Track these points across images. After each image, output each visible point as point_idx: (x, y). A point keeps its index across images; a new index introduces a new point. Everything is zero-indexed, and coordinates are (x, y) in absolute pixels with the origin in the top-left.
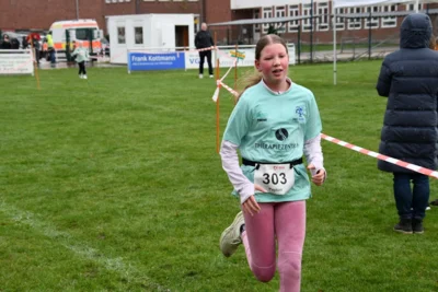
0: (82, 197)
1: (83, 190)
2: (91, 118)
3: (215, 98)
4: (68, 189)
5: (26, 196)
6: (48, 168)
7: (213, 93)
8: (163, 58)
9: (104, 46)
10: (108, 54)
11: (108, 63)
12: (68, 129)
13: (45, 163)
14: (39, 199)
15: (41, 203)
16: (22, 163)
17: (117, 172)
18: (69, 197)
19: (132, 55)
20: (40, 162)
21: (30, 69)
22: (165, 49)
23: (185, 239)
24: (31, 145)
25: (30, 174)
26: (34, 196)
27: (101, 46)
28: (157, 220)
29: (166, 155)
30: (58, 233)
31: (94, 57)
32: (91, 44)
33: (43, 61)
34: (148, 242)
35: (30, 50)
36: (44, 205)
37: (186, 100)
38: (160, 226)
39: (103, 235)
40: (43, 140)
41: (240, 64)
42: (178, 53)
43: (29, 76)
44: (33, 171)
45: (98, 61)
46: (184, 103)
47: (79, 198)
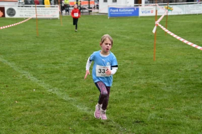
2: (88, 41)
3: (154, 31)
4: (75, 77)
5: (54, 79)
6: (65, 66)
7: (153, 29)
8: (127, 10)
9: (96, 4)
10: (98, 8)
11: (98, 13)
12: (76, 46)
13: (64, 63)
14: (61, 82)
15: (62, 84)
16: (53, 63)
18: (75, 81)
19: (110, 8)
20: (62, 63)
21: (57, 15)
22: (128, 5)
23: (135, 104)
24: (57, 54)
25: (57, 69)
26: (58, 80)
27: (94, 4)
28: (120, 95)
29: (126, 61)
30: (69, 99)
31: (90, 10)
32: (89, 3)
33: (64, 12)
34: (115, 105)
35: (58, 6)
36: (63, 84)
37: (139, 33)
38: (122, 97)
39: (92, 100)
40: (63, 52)
41: (170, 13)
42: (135, 8)
43: (57, 19)
44: (58, 67)
45: (93, 12)
46: (137, 34)
47: (81, 81)
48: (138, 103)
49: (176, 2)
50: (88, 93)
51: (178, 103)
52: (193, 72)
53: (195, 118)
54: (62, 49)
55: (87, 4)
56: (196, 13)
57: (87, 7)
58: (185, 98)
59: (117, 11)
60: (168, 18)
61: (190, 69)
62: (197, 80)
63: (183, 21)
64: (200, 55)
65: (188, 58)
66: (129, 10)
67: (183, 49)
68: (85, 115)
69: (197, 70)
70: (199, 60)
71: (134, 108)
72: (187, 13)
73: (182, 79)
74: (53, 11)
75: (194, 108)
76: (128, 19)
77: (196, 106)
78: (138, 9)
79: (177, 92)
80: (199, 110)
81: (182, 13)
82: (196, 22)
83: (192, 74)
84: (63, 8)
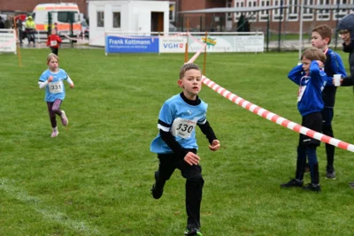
0: (54, 166)
1: (55, 160)
4: (42, 158)
5: (2, 163)
6: (23, 139)
8: (138, 42)
9: (84, 29)
10: (87, 37)
11: (87, 45)
13: (22, 134)
14: (14, 167)
15: (16, 171)
17: (88, 145)
18: (42, 166)
19: (110, 38)
20: (18, 134)
21: (13, 48)
22: (140, 33)
23: (146, 207)
24: (10, 118)
25: (8, 144)
26: (9, 164)
27: (81, 29)
28: (121, 190)
29: (135, 131)
30: (29, 198)
31: (74, 39)
32: (72, 27)
33: (26, 41)
34: (112, 208)
35: (14, 30)
36: (18, 172)
37: (158, 81)
38: (124, 194)
39: (71, 200)
40: (21, 113)
41: (210, 50)
42: (153, 38)
43: (11, 54)
44: (10, 141)
45: (78, 43)
46: (156, 84)
47: (51, 167)
48: (152, 205)
49: (221, 31)
50: (65, 187)
51: (219, 204)
52: (245, 151)
53: (246, 230)
54: (19, 108)
55: (68, 29)
56: (253, 51)
57: (69, 34)
58: (232, 195)
59: (122, 42)
60: (207, 58)
61: (241, 146)
62: (251, 165)
63: (233, 64)
64: (258, 121)
65: (239, 127)
66: (142, 42)
67: (231, 111)
68: (57, 227)
69: (252, 147)
70: (256, 130)
71: (144, 213)
72: (239, 50)
73: (228, 162)
74: (4, 39)
75: (246, 213)
76: (140, 58)
77: (249, 210)
78: (157, 41)
79: (219, 185)
80: (252, 216)
81: (231, 50)
82: (252, 65)
83: (244, 154)
84: (23, 35)
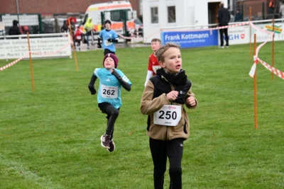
1: (123, 168)
3: (252, 74)
4: (109, 167)
5: (70, 174)
7: (249, 69)
8: (196, 36)
9: (137, 27)
10: (141, 34)
11: (141, 43)
13: (86, 142)
14: (83, 177)
15: (84, 181)
16: (65, 143)
18: (110, 175)
19: (165, 34)
20: (82, 142)
21: (68, 52)
22: (197, 26)
24: (72, 125)
29: (203, 132)
31: (128, 38)
32: (125, 25)
36: (87, 183)
37: (220, 77)
42: (211, 30)
43: (67, 58)
44: (75, 150)
45: (132, 42)
46: (219, 80)
47: (120, 175)
55: (121, 28)
57: (122, 33)
59: (178, 37)
60: (276, 48)
74: (59, 43)
